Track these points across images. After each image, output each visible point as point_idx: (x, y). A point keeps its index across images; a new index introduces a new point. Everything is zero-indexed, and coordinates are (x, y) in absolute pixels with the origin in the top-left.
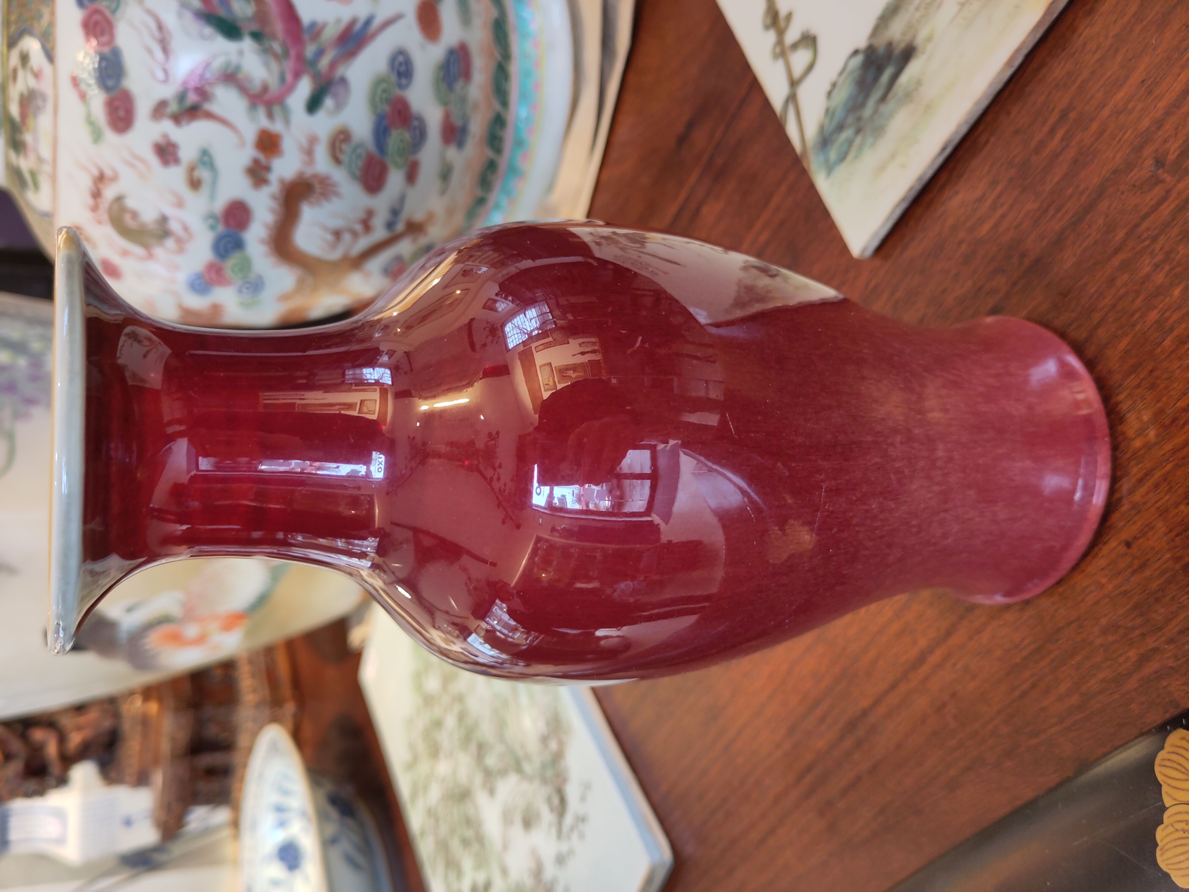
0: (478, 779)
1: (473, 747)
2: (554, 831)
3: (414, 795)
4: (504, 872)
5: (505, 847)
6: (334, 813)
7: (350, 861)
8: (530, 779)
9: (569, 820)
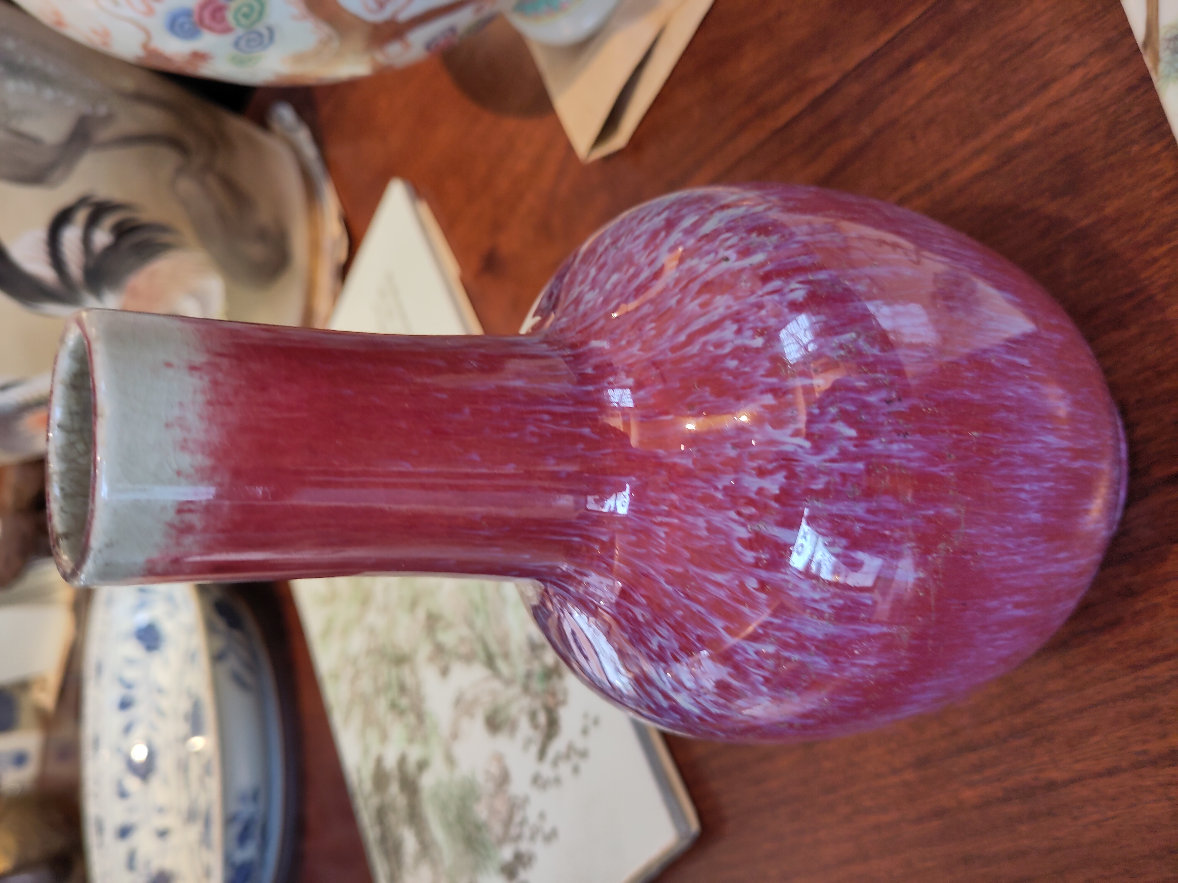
0: (425, 650)
1: (421, 614)
2: (534, 750)
3: (327, 632)
4: (450, 760)
5: (455, 736)
6: (221, 624)
7: (237, 679)
8: (508, 682)
9: (558, 746)
